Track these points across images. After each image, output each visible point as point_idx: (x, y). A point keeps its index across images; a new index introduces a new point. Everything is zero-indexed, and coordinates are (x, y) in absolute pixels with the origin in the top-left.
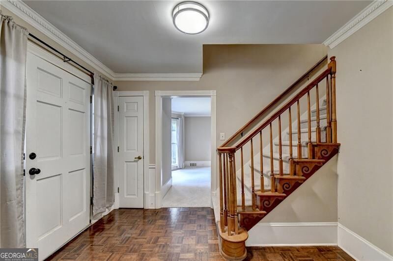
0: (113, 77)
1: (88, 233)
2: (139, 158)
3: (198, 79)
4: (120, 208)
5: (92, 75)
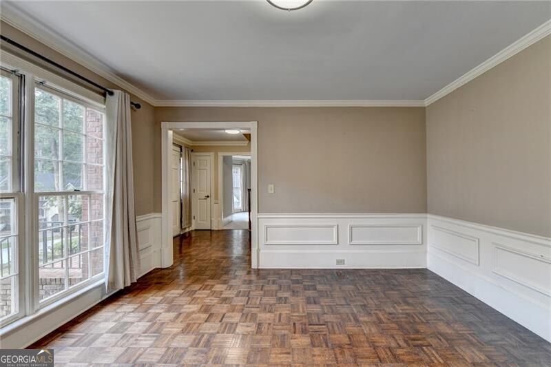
0: (191, 143)
1: (179, 238)
2: (208, 197)
3: (246, 145)
4: (195, 230)
5: (181, 147)
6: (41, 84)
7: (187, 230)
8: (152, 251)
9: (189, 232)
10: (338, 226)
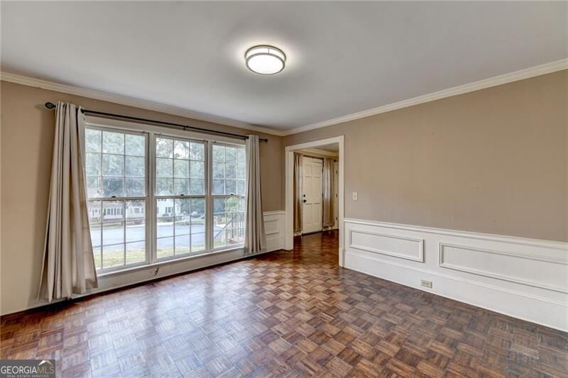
6: (215, 143)
7: (330, 228)
8: (280, 236)
9: (332, 231)
10: (424, 241)
